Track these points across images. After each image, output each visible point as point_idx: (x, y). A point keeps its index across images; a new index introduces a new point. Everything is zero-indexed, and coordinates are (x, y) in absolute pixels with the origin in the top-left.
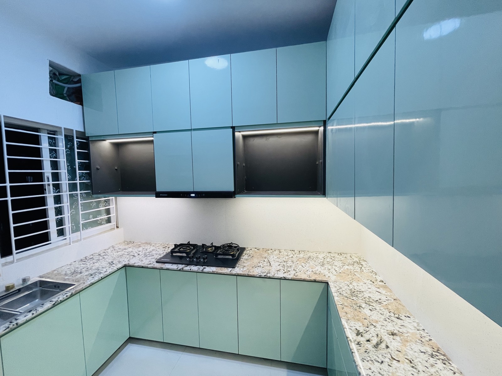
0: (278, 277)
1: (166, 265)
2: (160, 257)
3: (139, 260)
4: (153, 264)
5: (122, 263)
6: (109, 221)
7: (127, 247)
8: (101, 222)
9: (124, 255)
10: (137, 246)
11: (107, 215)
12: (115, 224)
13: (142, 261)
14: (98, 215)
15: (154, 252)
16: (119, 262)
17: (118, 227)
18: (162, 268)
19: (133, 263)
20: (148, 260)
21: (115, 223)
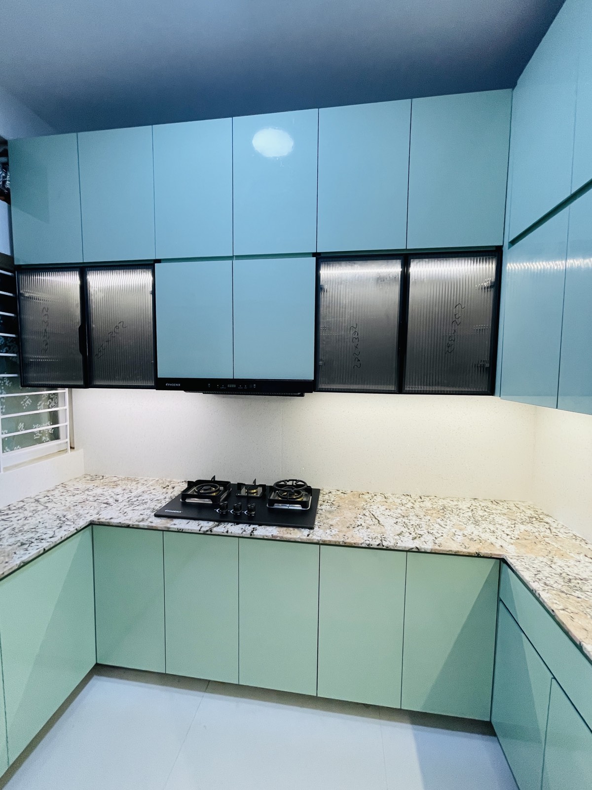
0: (405, 547)
1: (176, 521)
2: (160, 505)
3: (119, 512)
4: (150, 520)
5: (85, 517)
6: (55, 435)
7: (90, 486)
8: (41, 437)
9: (88, 502)
10: (112, 484)
11: (52, 425)
12: (67, 442)
13: (125, 514)
14: (35, 424)
15: (146, 497)
16: (79, 516)
17: (74, 448)
18: (169, 528)
19: (106, 518)
20: (137, 513)
21: (68, 440)
